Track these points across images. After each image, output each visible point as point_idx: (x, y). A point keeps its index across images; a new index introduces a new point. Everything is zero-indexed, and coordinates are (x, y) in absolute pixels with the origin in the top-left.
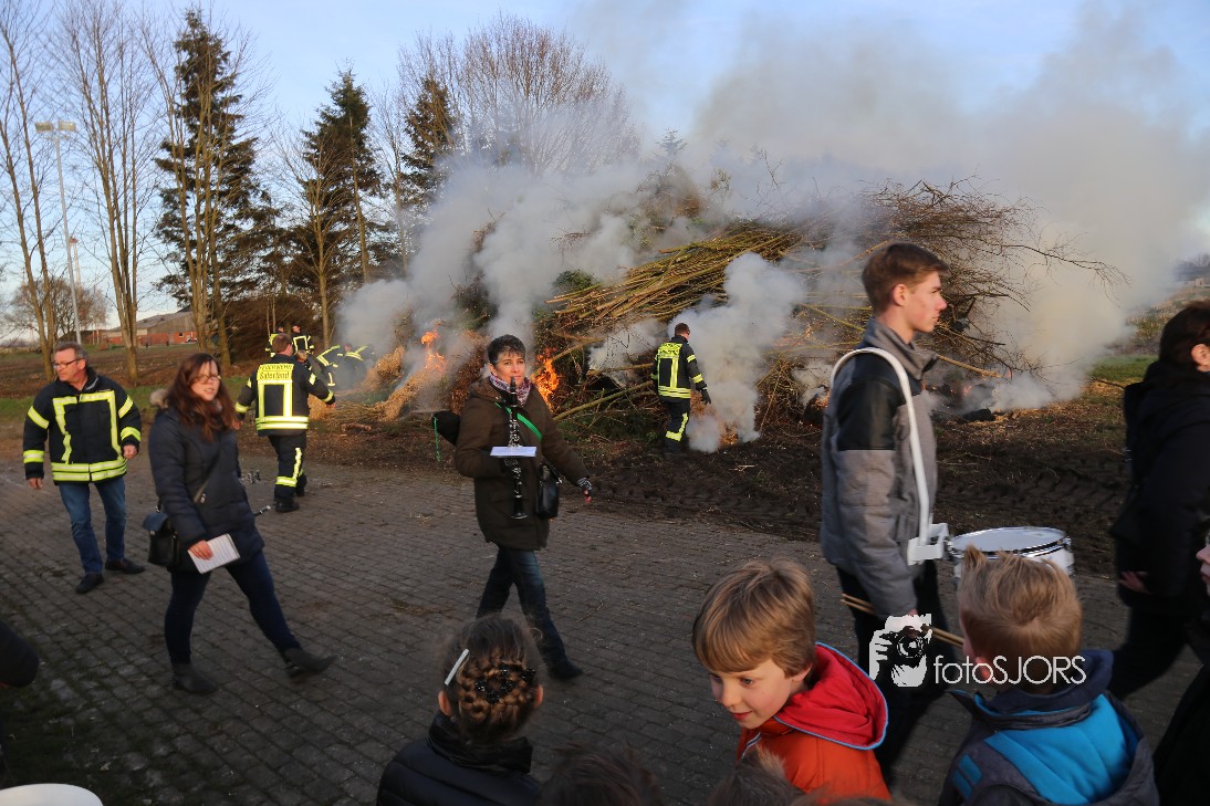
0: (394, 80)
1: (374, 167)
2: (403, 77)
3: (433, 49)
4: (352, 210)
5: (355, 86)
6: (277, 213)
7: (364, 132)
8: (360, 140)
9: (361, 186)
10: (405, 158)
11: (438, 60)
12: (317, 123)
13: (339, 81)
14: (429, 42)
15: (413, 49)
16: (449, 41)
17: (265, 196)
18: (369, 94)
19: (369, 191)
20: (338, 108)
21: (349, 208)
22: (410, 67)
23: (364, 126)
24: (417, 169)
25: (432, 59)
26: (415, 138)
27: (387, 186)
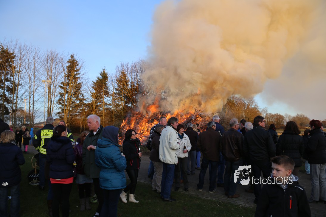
0: (115, 71)
1: (108, 90)
2: (117, 71)
3: (124, 66)
4: (102, 100)
5: (106, 72)
6: (85, 100)
7: (106, 83)
8: (106, 84)
9: (104, 95)
10: (115, 89)
11: (125, 68)
12: (96, 80)
13: (102, 71)
14: (123, 64)
15: (120, 65)
16: (128, 64)
17: (83, 96)
18: (109, 74)
19: (106, 96)
20: (101, 77)
21: (101, 99)
22: (118, 69)
23: (106, 81)
24: (118, 91)
25: (124, 68)
26: (118, 84)
27: (111, 95)
